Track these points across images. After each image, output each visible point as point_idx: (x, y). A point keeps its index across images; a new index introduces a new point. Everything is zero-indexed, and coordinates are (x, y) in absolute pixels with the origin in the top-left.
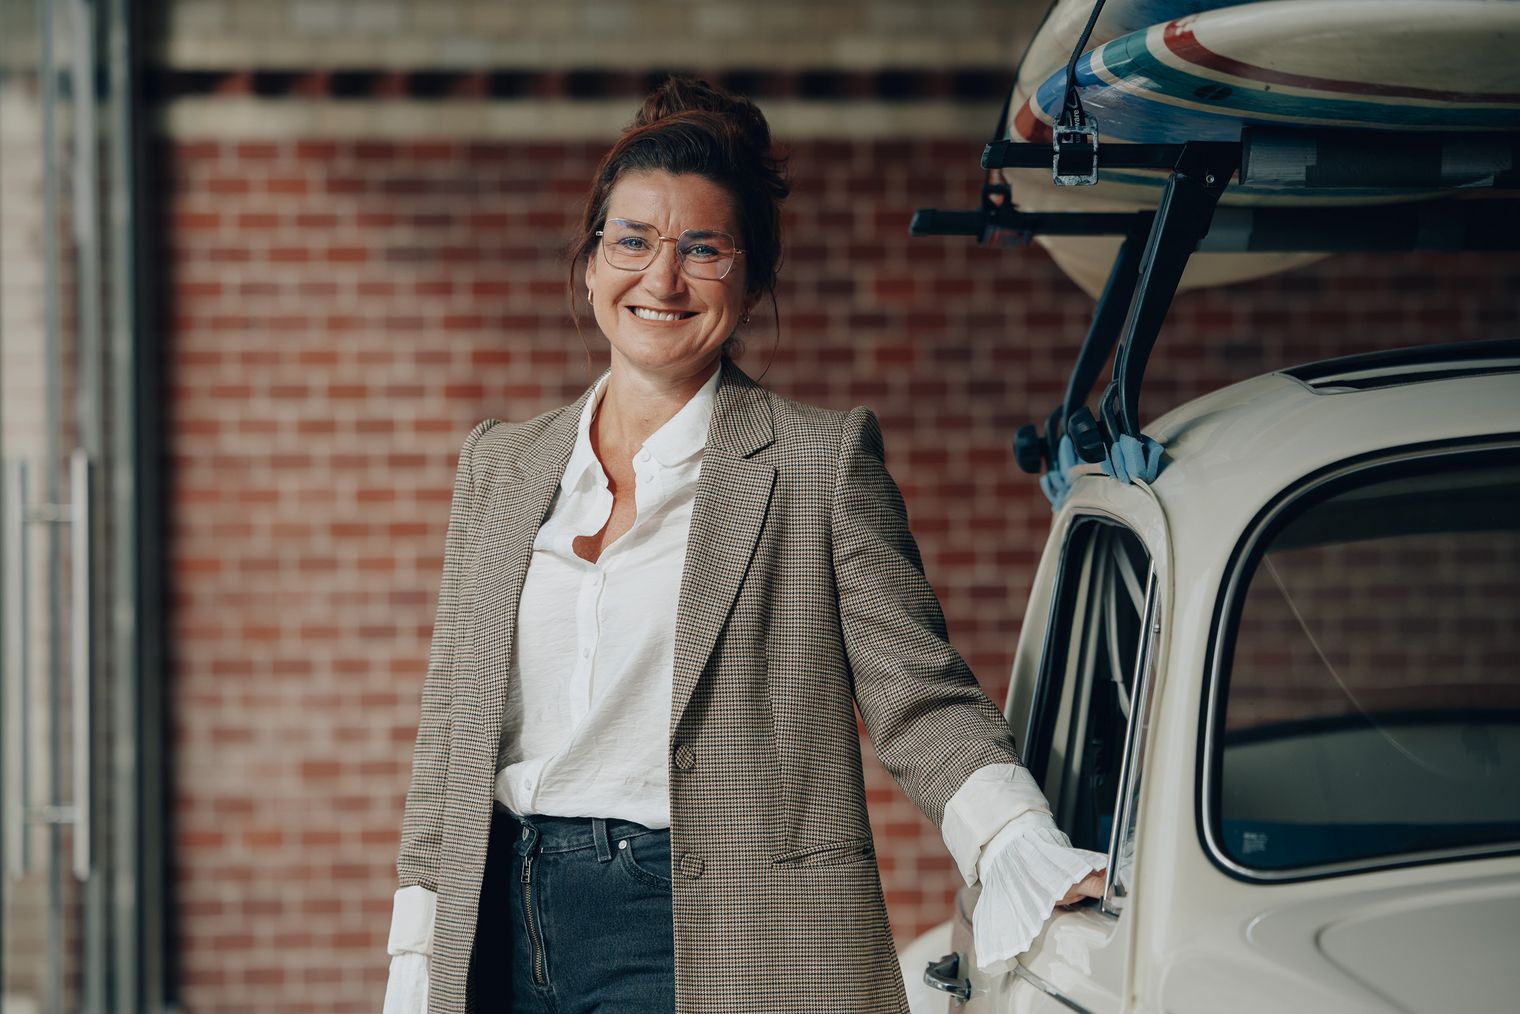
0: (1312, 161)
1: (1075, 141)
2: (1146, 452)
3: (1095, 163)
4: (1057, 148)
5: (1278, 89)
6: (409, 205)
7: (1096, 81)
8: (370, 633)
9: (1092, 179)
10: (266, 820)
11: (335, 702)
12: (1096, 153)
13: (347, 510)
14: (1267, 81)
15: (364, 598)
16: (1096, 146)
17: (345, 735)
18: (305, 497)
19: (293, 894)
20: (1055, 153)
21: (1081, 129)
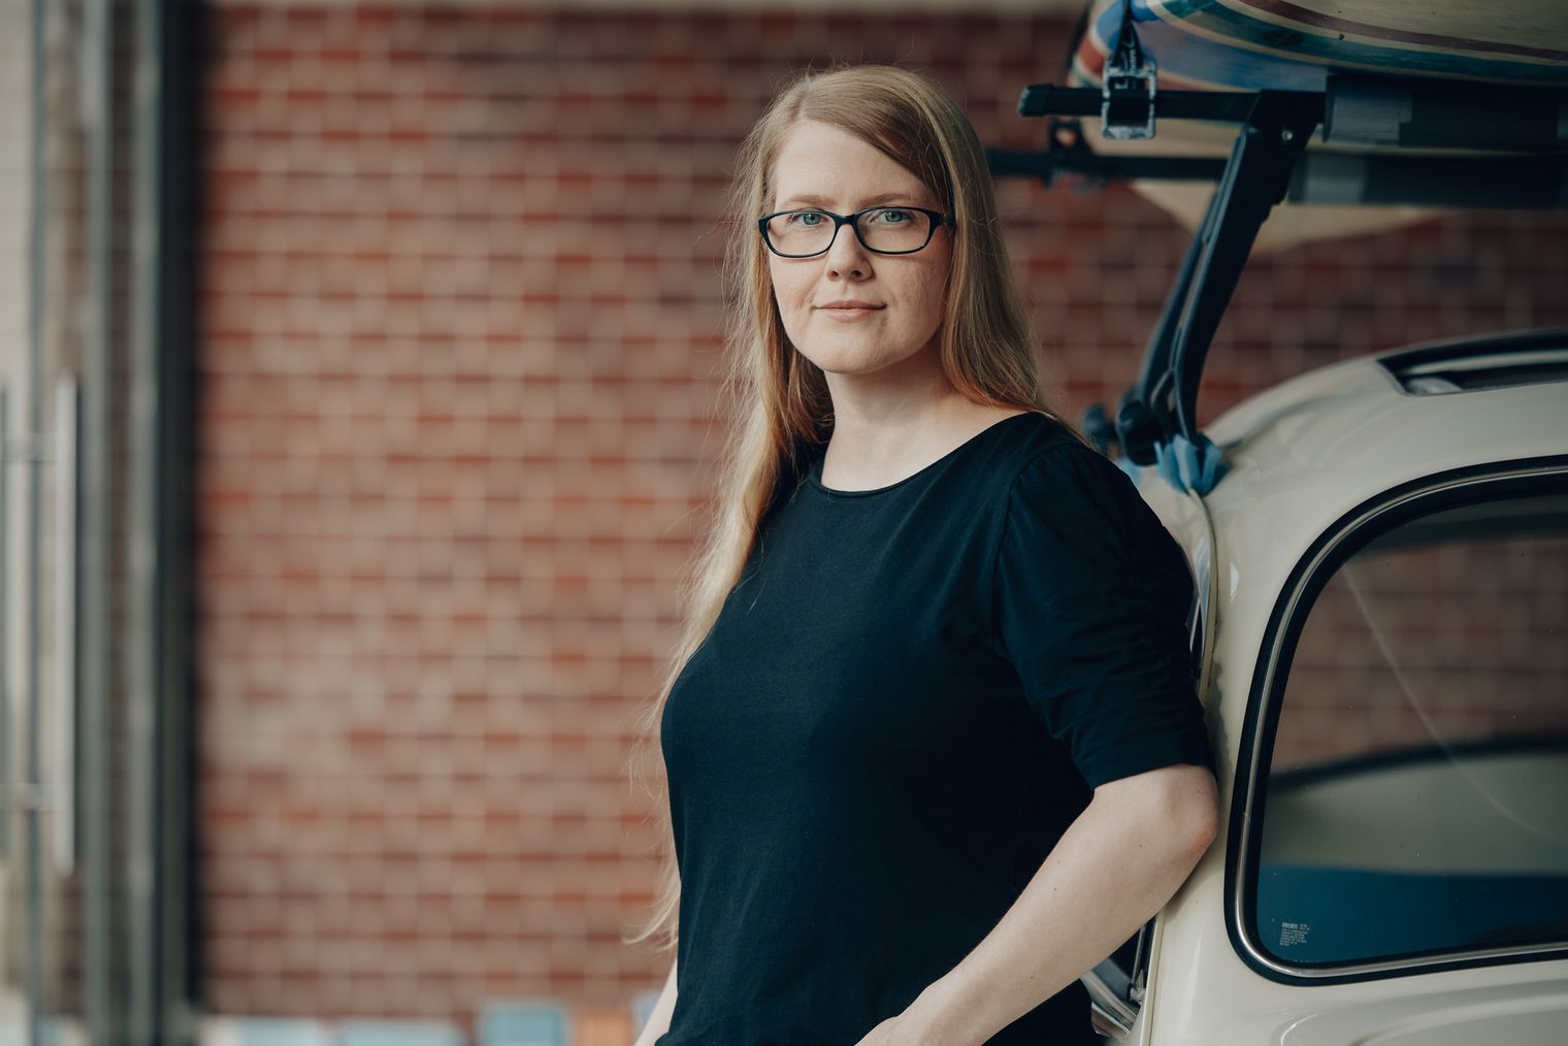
0: (1406, 116)
1: (1130, 85)
2: (1200, 457)
3: (1152, 113)
4: (1107, 94)
5: (1352, 38)
7: (1149, 15)
8: (430, 579)
9: (1148, 131)
10: (302, 796)
11: (381, 660)
12: (1153, 102)
13: (404, 436)
14: (1340, 30)
16: (1152, 93)
19: (334, 881)
20: (1104, 100)
21: (1137, 72)
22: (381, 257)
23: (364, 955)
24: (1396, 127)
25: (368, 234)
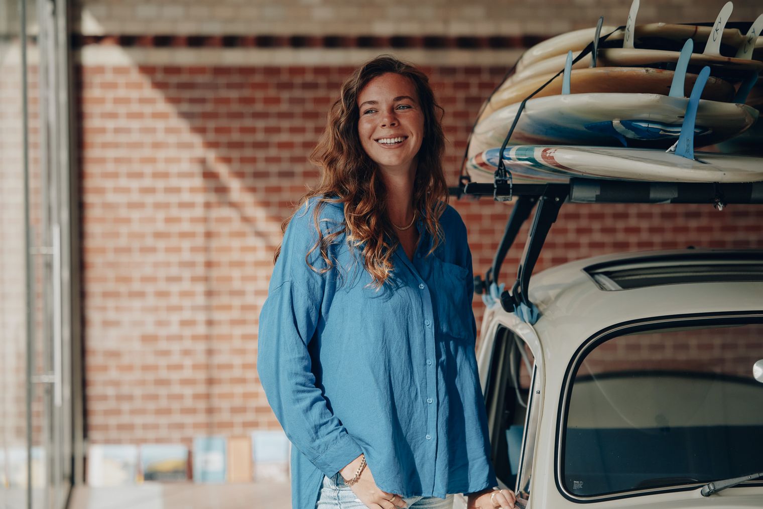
0: (598, 193)
1: (503, 183)
3: (511, 191)
4: (495, 186)
6: (187, 94)
8: (171, 279)
9: (510, 198)
10: (126, 360)
11: (156, 309)
12: (512, 189)
13: (161, 227)
15: (168, 264)
16: (511, 186)
17: (160, 323)
18: (142, 220)
19: (138, 392)
20: (495, 188)
21: (505, 178)
22: (152, 160)
23: (150, 419)
24: (595, 196)
25: (147, 152)
